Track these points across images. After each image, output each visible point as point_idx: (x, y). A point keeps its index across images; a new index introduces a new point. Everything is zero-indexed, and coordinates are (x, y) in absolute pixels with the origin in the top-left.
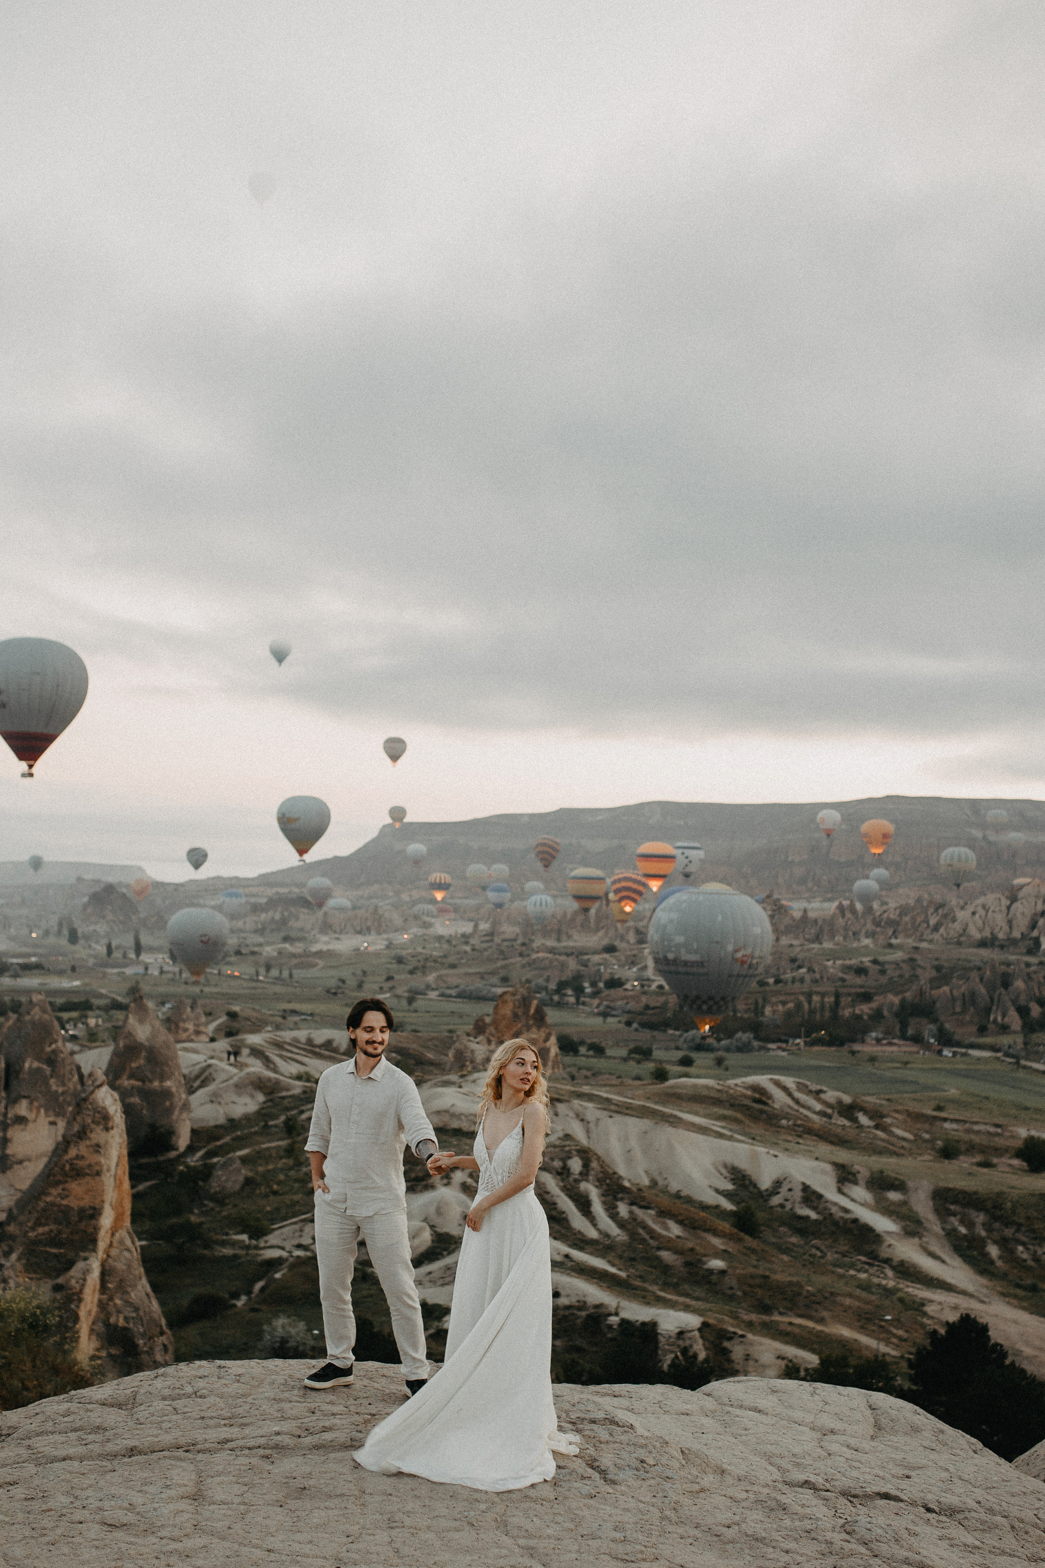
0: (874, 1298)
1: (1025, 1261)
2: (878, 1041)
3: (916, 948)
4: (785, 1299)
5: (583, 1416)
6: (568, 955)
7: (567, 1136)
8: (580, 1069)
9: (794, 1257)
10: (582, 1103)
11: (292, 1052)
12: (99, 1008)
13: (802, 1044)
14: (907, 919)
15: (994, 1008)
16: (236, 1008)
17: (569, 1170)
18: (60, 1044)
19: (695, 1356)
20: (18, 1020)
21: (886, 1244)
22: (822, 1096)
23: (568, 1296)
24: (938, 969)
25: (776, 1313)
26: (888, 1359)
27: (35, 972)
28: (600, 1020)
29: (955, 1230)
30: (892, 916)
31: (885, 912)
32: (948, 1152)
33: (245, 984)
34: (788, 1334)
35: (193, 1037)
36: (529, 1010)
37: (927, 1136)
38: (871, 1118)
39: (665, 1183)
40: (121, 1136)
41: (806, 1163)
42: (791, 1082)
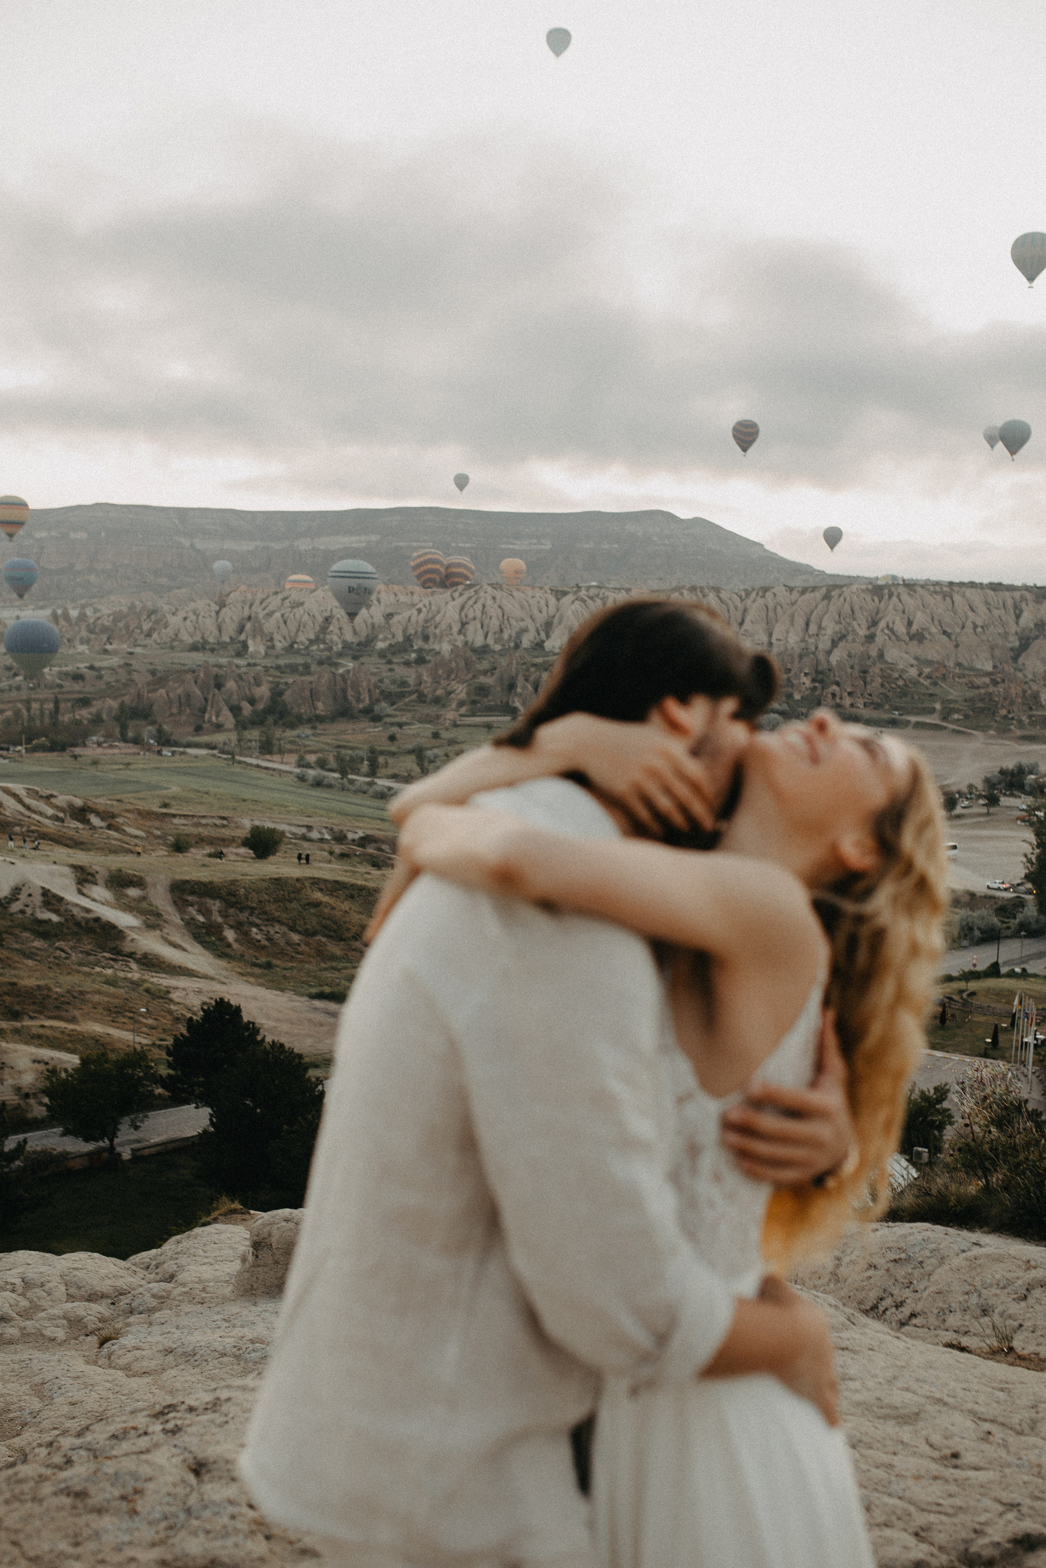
0: (121, 991)
1: (259, 941)
2: (100, 744)
3: (131, 653)
4: (34, 1003)
9: (39, 961)
13: (24, 751)
14: (121, 625)
15: (209, 708)
21: (129, 938)
22: (53, 800)
24: (153, 673)
25: (26, 1018)
29: (193, 919)
30: (106, 623)
31: (99, 618)
32: (179, 847)
34: (39, 1037)
37: (158, 833)
38: (103, 819)
41: (44, 867)
42: (18, 788)
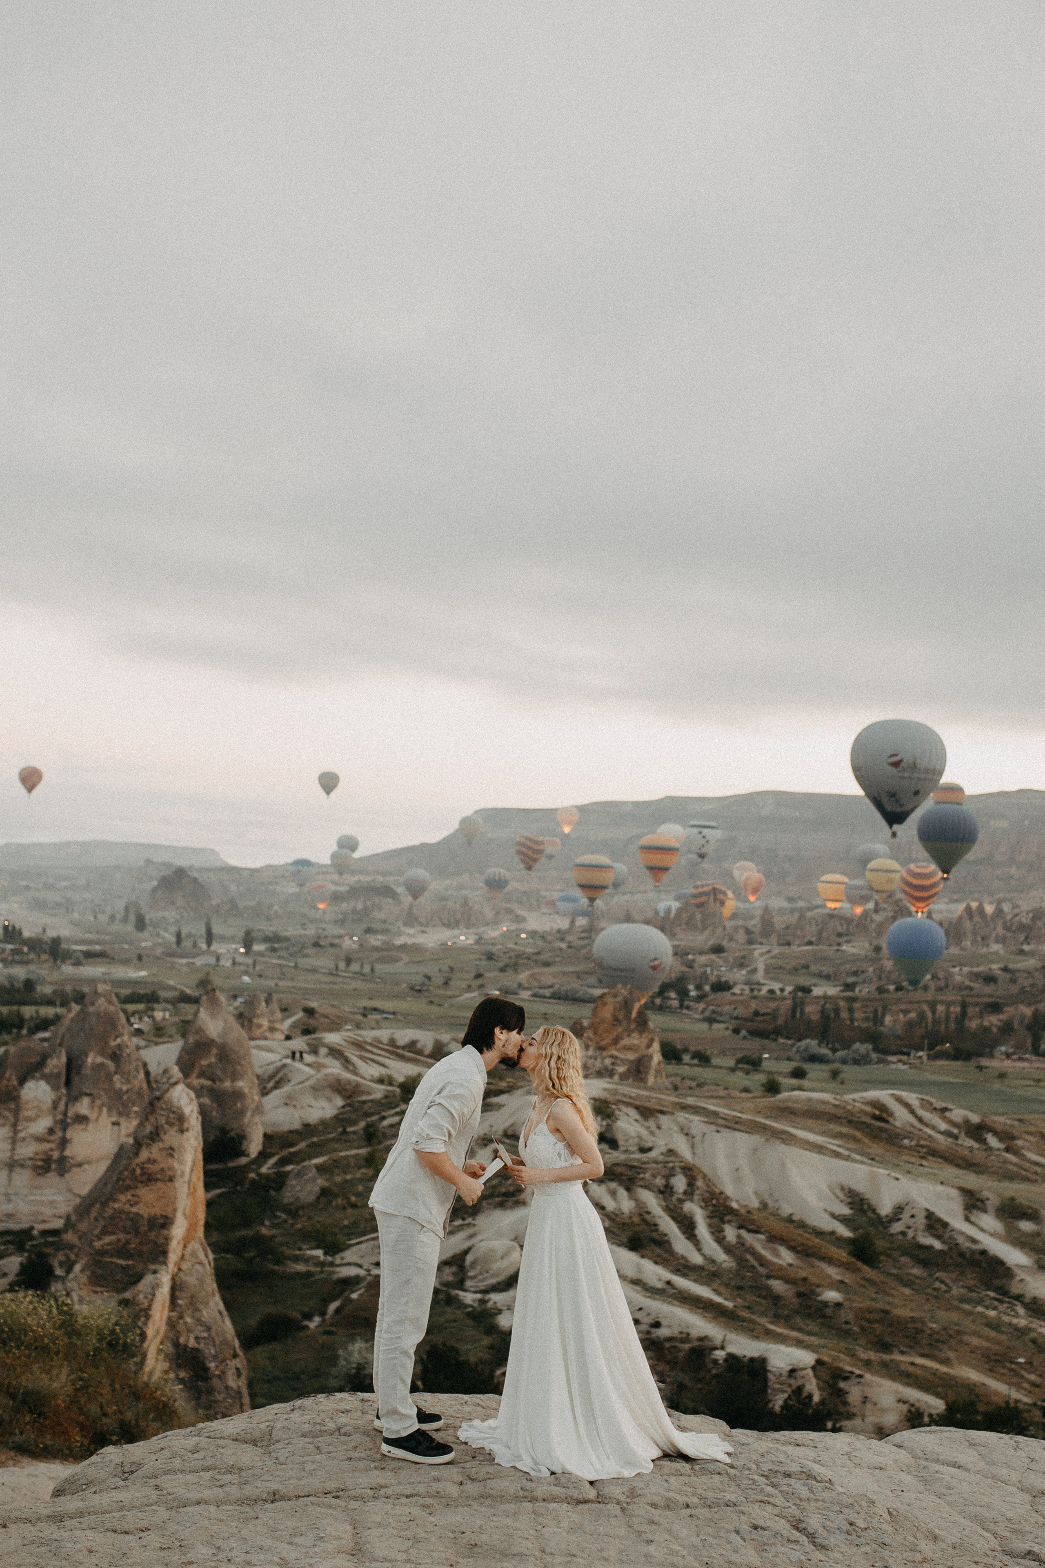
0: (1003, 1338)
2: (1008, 1056)
4: (907, 1336)
5: (776, 1468)
7: (671, 1151)
8: (683, 1079)
9: (917, 1291)
10: (687, 1116)
11: (372, 1052)
12: (166, 1001)
13: (925, 1058)
14: (1040, 923)
16: (314, 1005)
17: (672, 1188)
18: (126, 1038)
19: (810, 1396)
20: (82, 1011)
21: (1018, 1278)
22: (947, 1114)
23: (669, 1326)
25: (896, 1352)
26: (1021, 1406)
27: (100, 960)
28: (705, 1026)
30: (1024, 920)
31: (1017, 915)
33: (323, 978)
34: (908, 1375)
35: (267, 1034)
36: (631, 1013)
38: (1001, 1140)
39: (777, 1205)
40: (196, 1139)
41: (931, 1187)
42: (912, 1098)
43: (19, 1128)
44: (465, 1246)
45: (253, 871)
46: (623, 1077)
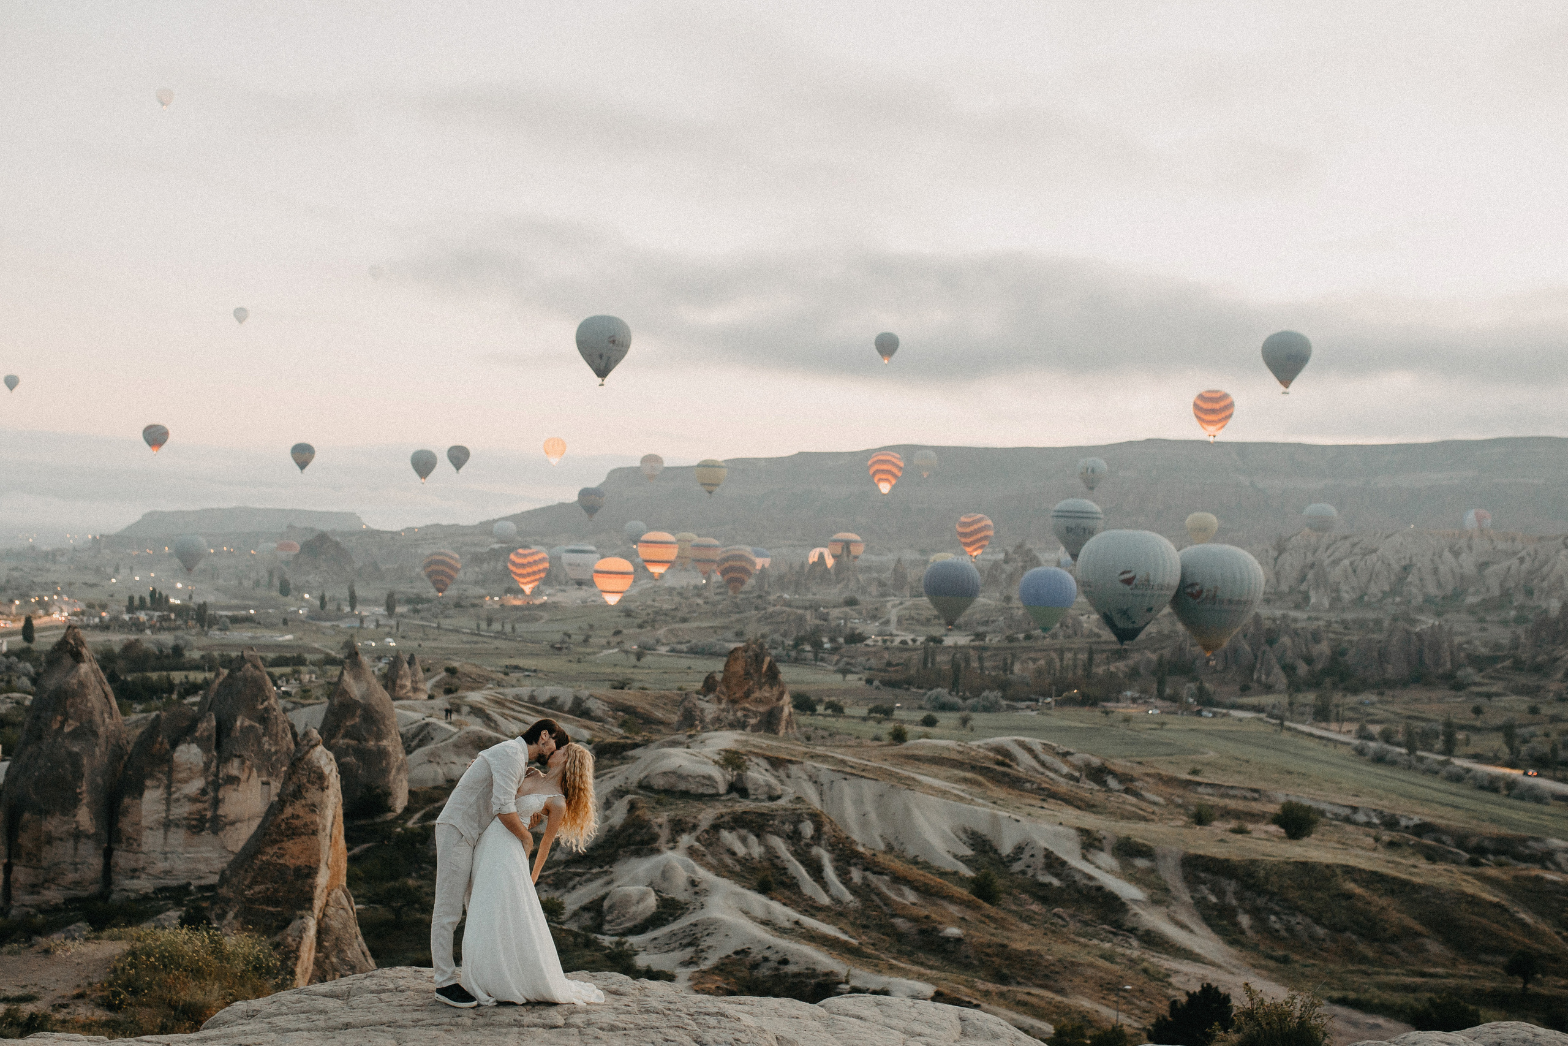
0: (1117, 968)
1: (1277, 931)
2: (1134, 700)
4: (1023, 969)
6: (806, 608)
7: (799, 799)
8: (816, 729)
9: (1035, 925)
10: (816, 765)
11: (513, 710)
12: (313, 664)
13: (1053, 703)
15: (1258, 667)
16: (456, 664)
17: (800, 833)
18: (272, 701)
20: (229, 675)
21: (1132, 912)
22: (1070, 758)
23: (797, 963)
25: (1014, 983)
26: (1128, 1030)
27: (246, 624)
28: (839, 677)
29: (1204, 898)
32: (1201, 818)
33: (465, 638)
34: (1024, 1004)
35: (410, 694)
36: (760, 667)
37: (1180, 801)
38: (1120, 782)
39: (902, 848)
40: (336, 796)
41: (1050, 827)
42: (1036, 743)
43: (173, 789)
44: (602, 893)
45: (394, 535)
46: (755, 729)
